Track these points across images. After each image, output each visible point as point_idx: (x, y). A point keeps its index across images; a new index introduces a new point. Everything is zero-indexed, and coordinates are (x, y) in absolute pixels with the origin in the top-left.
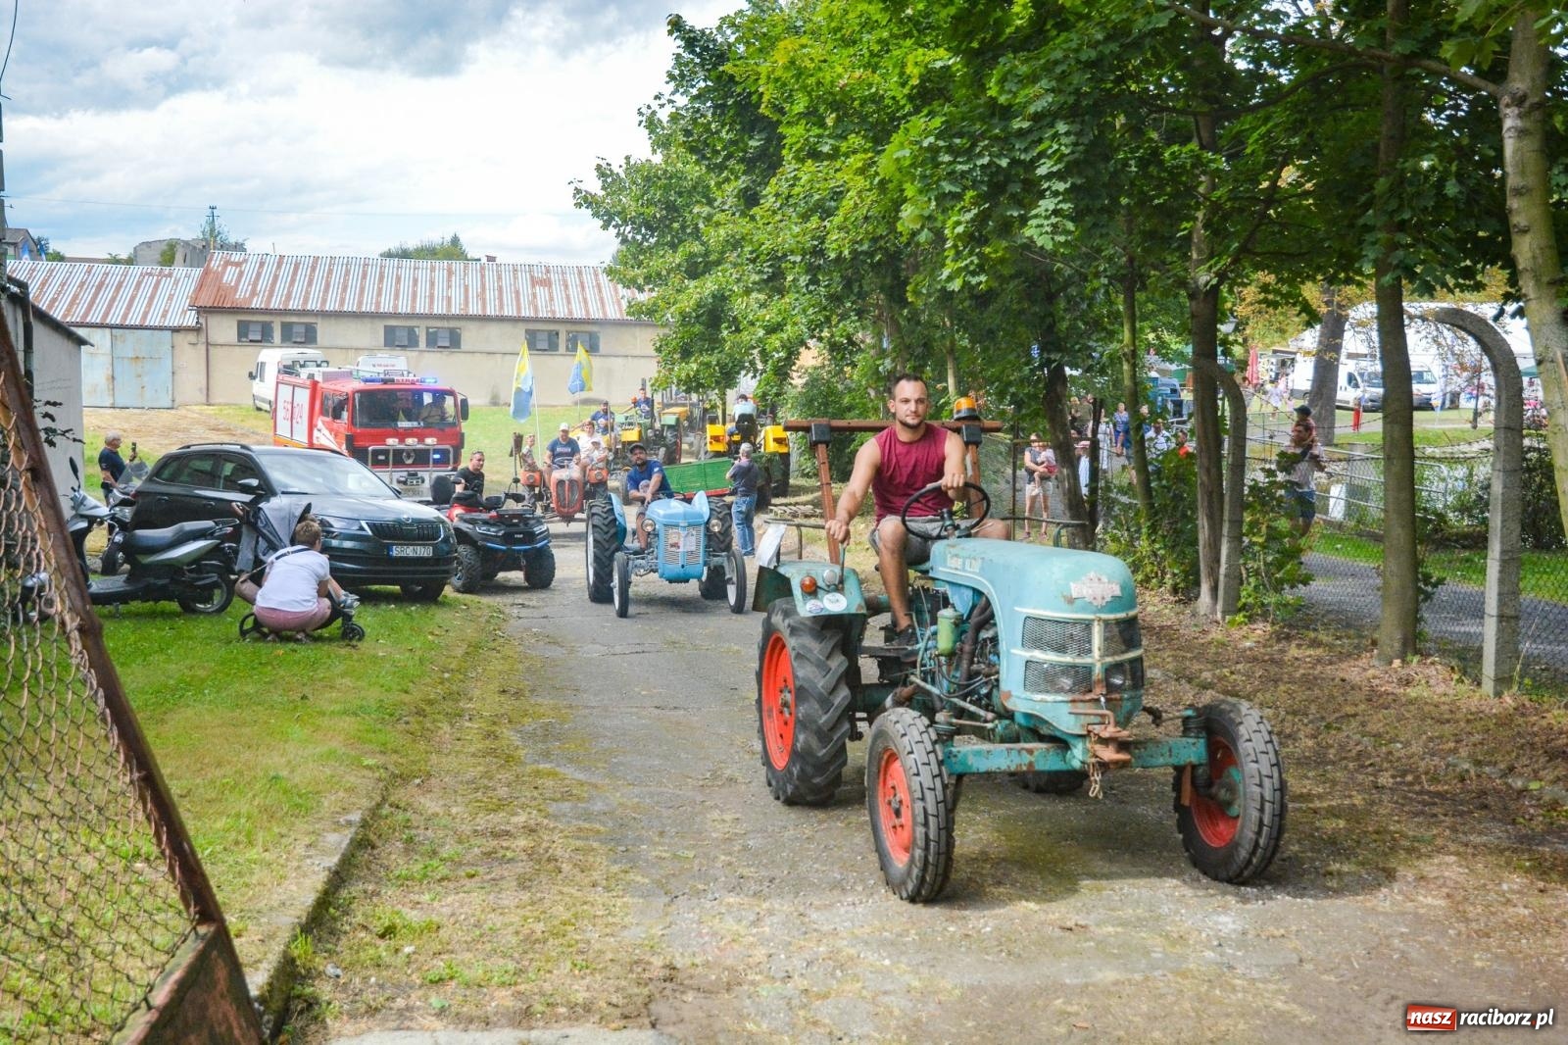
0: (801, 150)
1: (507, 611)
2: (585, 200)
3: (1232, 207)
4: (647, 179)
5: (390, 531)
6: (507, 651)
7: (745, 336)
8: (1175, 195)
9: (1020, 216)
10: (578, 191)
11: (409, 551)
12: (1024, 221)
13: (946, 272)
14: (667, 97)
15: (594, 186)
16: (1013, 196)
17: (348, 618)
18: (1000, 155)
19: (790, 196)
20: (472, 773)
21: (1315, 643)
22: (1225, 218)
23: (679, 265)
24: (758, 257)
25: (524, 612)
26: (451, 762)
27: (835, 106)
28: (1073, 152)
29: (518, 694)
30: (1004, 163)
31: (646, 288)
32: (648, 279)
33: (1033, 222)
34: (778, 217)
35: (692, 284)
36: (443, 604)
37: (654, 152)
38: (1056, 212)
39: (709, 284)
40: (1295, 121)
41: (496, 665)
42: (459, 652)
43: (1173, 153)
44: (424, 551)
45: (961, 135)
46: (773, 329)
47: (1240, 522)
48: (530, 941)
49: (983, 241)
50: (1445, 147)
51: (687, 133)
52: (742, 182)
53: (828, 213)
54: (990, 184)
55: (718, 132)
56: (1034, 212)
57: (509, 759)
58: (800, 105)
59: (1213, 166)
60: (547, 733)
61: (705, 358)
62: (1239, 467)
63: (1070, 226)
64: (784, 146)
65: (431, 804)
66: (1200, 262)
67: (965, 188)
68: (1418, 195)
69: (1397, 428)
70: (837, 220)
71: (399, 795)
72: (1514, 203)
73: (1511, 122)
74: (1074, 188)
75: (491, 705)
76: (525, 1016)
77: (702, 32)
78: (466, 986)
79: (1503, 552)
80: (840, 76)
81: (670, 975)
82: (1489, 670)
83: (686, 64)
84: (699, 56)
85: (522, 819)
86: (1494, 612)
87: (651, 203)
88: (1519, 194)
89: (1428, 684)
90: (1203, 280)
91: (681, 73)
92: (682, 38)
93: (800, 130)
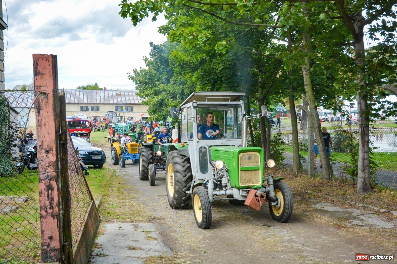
1: (117, 170)
2: (132, 78)
4: (145, 73)
5: (92, 154)
6: (118, 177)
10: (129, 76)
11: (96, 158)
12: (220, 88)
15: (133, 74)
16: (219, 83)
17: (86, 170)
20: (117, 195)
21: (283, 171)
23: (153, 92)
25: (120, 171)
26: (112, 194)
29: (122, 184)
30: (216, 77)
32: (146, 96)
33: (222, 88)
34: (174, 85)
35: (156, 97)
36: (103, 169)
37: (147, 66)
38: (226, 87)
39: (160, 97)
41: (117, 180)
42: (109, 177)
44: (99, 158)
45: (208, 72)
47: (270, 147)
48: (132, 214)
51: (154, 66)
52: (166, 77)
54: (214, 82)
55: (161, 66)
57: (123, 193)
58: (177, 64)
60: (129, 190)
61: (159, 114)
62: (269, 136)
63: (229, 89)
64: (174, 73)
65: (111, 199)
67: (209, 83)
68: (293, 82)
69: (294, 128)
70: (187, 86)
71: (105, 197)
72: (306, 87)
73: (304, 72)
74: (229, 82)
75: (117, 186)
76: (133, 222)
77: (157, 45)
78: (123, 219)
79: (311, 151)
80: (185, 59)
81: (154, 218)
82: (309, 173)
83: (154, 52)
84: (156, 50)
85: (127, 201)
86: (309, 162)
87: (146, 78)
88: (306, 85)
89: (301, 177)
90: (261, 98)
91: (153, 54)
92: (153, 47)
93: (177, 69)
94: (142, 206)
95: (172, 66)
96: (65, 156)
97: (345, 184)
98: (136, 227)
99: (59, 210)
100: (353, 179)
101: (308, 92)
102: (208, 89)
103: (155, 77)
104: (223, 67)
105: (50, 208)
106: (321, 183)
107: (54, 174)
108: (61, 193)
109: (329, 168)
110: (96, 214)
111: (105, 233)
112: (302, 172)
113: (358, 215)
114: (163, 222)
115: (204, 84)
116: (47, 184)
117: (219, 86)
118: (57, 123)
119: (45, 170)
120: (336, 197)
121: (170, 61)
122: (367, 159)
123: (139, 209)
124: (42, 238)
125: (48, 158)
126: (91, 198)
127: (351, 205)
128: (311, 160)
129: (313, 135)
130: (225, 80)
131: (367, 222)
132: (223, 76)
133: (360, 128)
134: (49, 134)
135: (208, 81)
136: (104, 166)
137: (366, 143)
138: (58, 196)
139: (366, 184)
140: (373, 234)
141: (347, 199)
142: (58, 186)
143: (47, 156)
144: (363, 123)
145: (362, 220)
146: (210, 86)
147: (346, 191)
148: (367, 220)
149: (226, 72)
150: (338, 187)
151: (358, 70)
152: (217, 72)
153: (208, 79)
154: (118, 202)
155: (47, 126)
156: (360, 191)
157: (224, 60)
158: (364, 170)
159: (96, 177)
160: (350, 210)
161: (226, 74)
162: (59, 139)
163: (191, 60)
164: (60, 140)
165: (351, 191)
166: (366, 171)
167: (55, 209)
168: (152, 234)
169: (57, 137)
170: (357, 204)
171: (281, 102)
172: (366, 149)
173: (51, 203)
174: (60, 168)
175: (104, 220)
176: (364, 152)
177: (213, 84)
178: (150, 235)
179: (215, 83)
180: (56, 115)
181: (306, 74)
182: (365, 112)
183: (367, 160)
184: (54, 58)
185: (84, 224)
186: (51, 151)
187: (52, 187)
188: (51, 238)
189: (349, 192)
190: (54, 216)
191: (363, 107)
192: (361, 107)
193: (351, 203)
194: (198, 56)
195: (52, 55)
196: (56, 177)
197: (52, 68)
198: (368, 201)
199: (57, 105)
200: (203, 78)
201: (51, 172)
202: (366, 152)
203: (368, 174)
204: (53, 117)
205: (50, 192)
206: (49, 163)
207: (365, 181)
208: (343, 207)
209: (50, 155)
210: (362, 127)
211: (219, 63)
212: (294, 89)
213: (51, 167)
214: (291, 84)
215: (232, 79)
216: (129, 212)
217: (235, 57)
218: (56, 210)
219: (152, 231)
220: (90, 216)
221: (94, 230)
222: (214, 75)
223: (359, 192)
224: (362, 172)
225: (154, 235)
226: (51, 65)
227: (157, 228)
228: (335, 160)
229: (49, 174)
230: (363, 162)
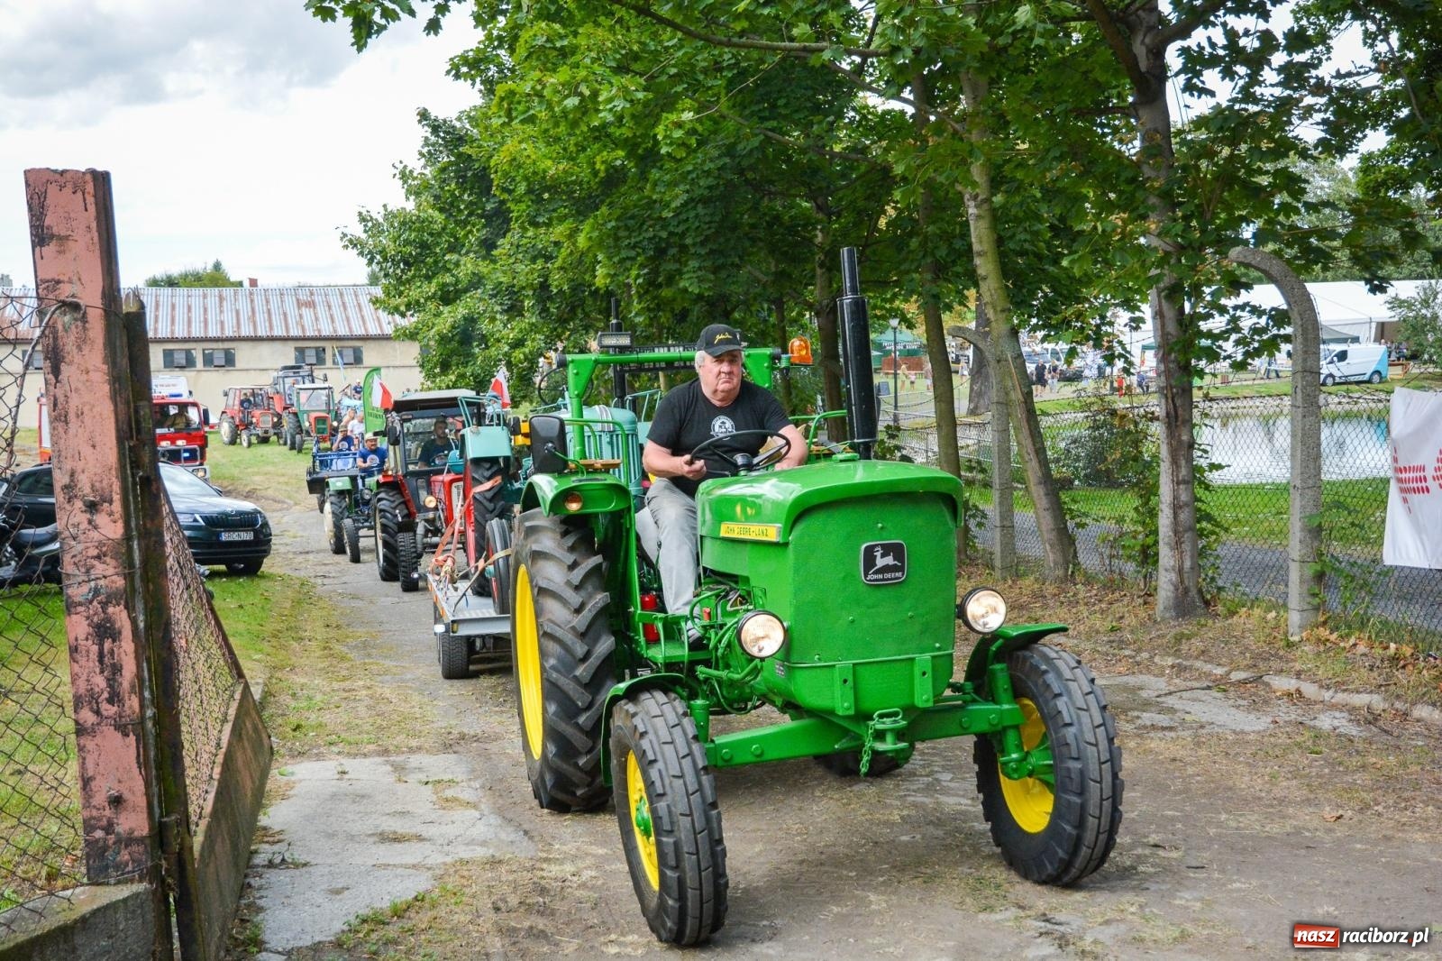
0: (524, 220)
1: (312, 581)
2: (354, 243)
4: (403, 223)
5: (218, 522)
6: (321, 604)
7: (493, 351)
9: (678, 271)
10: (345, 235)
11: (234, 536)
12: (680, 272)
15: (358, 231)
16: (673, 256)
19: (518, 246)
20: (321, 665)
23: (435, 294)
25: (327, 581)
26: (304, 661)
27: (547, 189)
28: (710, 228)
29: (338, 626)
30: (664, 235)
31: (409, 313)
32: (408, 306)
33: (686, 276)
35: (446, 310)
36: (263, 577)
37: (407, 199)
38: (700, 268)
39: (460, 310)
41: (316, 612)
42: (288, 604)
44: (247, 536)
45: (632, 217)
46: (519, 344)
51: (437, 197)
52: (483, 233)
53: (548, 258)
54: (656, 250)
55: (462, 195)
57: (343, 659)
58: (522, 188)
60: (365, 645)
61: (461, 370)
63: (712, 277)
64: (511, 219)
65: (300, 680)
67: (638, 254)
68: (936, 248)
70: (558, 263)
72: (977, 261)
73: (972, 210)
74: (712, 252)
75: (321, 633)
76: (386, 752)
77: (445, 121)
78: (350, 744)
79: (1001, 484)
80: (550, 168)
81: (463, 737)
82: (998, 563)
83: (433, 145)
84: (443, 139)
85: (361, 683)
86: (998, 524)
87: (407, 243)
88: (979, 254)
89: (969, 578)
90: (825, 302)
91: (429, 152)
92: (428, 125)
93: (523, 206)
94: (416, 698)
95: (506, 196)
96: (152, 520)
97: (1117, 594)
98: (399, 769)
99: (142, 706)
100: (1145, 577)
101: (985, 278)
102: (638, 276)
103: (439, 235)
104: (685, 197)
105: (110, 701)
106: (1039, 596)
107: (120, 582)
108: (143, 647)
109: (1066, 541)
110: (256, 729)
111: (291, 793)
112: (972, 561)
113: (1158, 696)
114: (493, 747)
115: (622, 261)
116: (95, 619)
117: (675, 266)
118: (121, 406)
119: (88, 571)
120: (1088, 640)
121: (497, 179)
122: (1186, 505)
123: (404, 708)
124: (87, 804)
125: (96, 528)
126: (234, 672)
127: (1138, 664)
128: (1003, 518)
129: (1006, 430)
130: (694, 245)
131: (1188, 718)
132: (687, 229)
133: (1163, 401)
134: (94, 446)
135: (634, 247)
136: (267, 566)
137: (1183, 448)
138: (137, 658)
139: (1186, 591)
140: (1203, 752)
141: (1122, 644)
142: (134, 622)
143: (90, 522)
144: (1173, 383)
145: (1172, 710)
146: (642, 266)
147: (1122, 618)
148: (1188, 709)
149: (697, 216)
150: (1094, 604)
151: (1153, 200)
152: (667, 214)
153: (633, 240)
154: (328, 689)
155: (87, 419)
156: (1168, 615)
157: (689, 172)
158: (1177, 545)
159: (241, 607)
160: (1132, 680)
161: (697, 224)
162: (131, 462)
163: (572, 175)
164: (136, 465)
165: (1136, 616)
166: (1187, 547)
167: (127, 704)
168: (458, 789)
169: (124, 454)
170: (1157, 659)
171: (895, 317)
172: (1184, 472)
173: (112, 682)
174: (137, 562)
175: (282, 751)
176: (1178, 483)
177: (651, 259)
178: (449, 793)
179: (661, 252)
180: (115, 380)
181: (978, 217)
182: (1176, 343)
183: (1186, 510)
184: (101, 181)
185: (220, 759)
186: (106, 505)
187: (112, 627)
188: (117, 801)
189: (1130, 620)
190: (125, 726)
191: (1172, 327)
192: (1163, 326)
193: (1138, 659)
194: (598, 158)
195: (93, 173)
196: (125, 591)
197: (98, 218)
198: (1193, 648)
199: (118, 343)
200: (617, 239)
201: (109, 575)
202: (1185, 482)
203: (1192, 557)
204: (107, 388)
205: (108, 644)
206: (100, 545)
207: (1182, 582)
208: (1109, 672)
209: (101, 519)
210: (1169, 395)
211: (673, 184)
212: (940, 271)
213: (108, 559)
214: (926, 252)
215: (722, 240)
216: (371, 720)
217: (727, 160)
218: (131, 707)
219: (459, 780)
220: (237, 732)
221: (253, 782)
222: (657, 227)
223: (1163, 619)
224: (1172, 549)
225: (467, 795)
226: (92, 209)
227: (473, 771)
228: (1086, 515)
229: (102, 582)
230: (1175, 515)
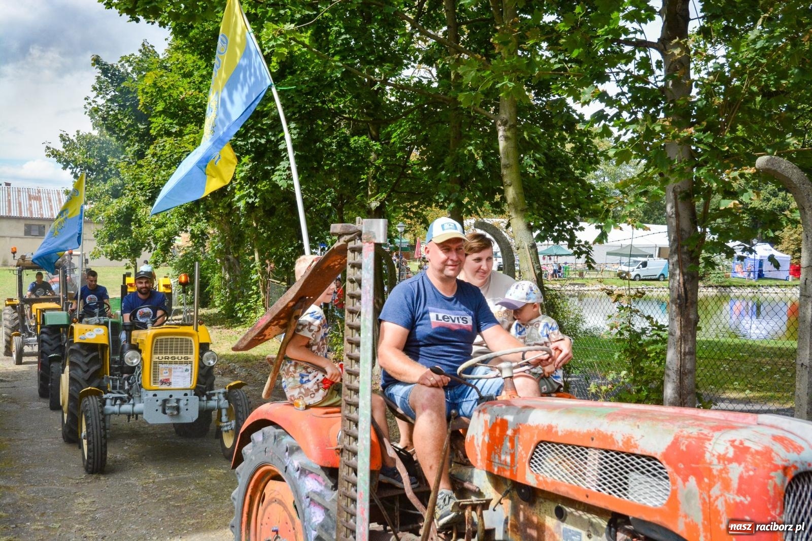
0: (161, 130)
2: (55, 154)
3: (387, 169)
4: (88, 143)
7: (144, 229)
8: (356, 162)
9: (271, 169)
10: (48, 148)
12: (274, 171)
13: (237, 197)
14: (92, 99)
15: (59, 146)
18: (261, 137)
19: (160, 155)
22: (382, 174)
23: (108, 190)
24: (144, 187)
27: (178, 108)
28: (298, 138)
30: (263, 141)
31: (89, 202)
33: (277, 173)
34: (153, 166)
35: (115, 201)
37: (94, 129)
39: (124, 201)
40: (413, 128)
43: (355, 140)
46: (159, 226)
49: (256, 181)
50: (477, 143)
51: (104, 119)
52: (136, 147)
55: (122, 119)
56: (278, 168)
58: (160, 107)
59: (375, 148)
61: (121, 241)
66: (372, 196)
72: (504, 172)
73: (501, 134)
80: (181, 93)
83: (103, 82)
84: (110, 78)
87: (91, 157)
88: (506, 166)
90: (374, 205)
91: (101, 89)
92: (100, 68)
93: (160, 120)
101: (508, 186)
121: (142, 99)
122: (690, 372)
137: (688, 324)
176: (685, 354)
181: (505, 138)
191: (685, 225)
210: (682, 281)
230: (681, 381)
